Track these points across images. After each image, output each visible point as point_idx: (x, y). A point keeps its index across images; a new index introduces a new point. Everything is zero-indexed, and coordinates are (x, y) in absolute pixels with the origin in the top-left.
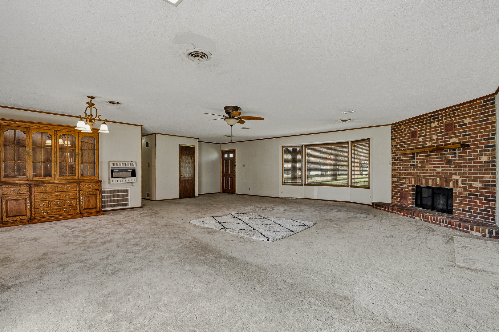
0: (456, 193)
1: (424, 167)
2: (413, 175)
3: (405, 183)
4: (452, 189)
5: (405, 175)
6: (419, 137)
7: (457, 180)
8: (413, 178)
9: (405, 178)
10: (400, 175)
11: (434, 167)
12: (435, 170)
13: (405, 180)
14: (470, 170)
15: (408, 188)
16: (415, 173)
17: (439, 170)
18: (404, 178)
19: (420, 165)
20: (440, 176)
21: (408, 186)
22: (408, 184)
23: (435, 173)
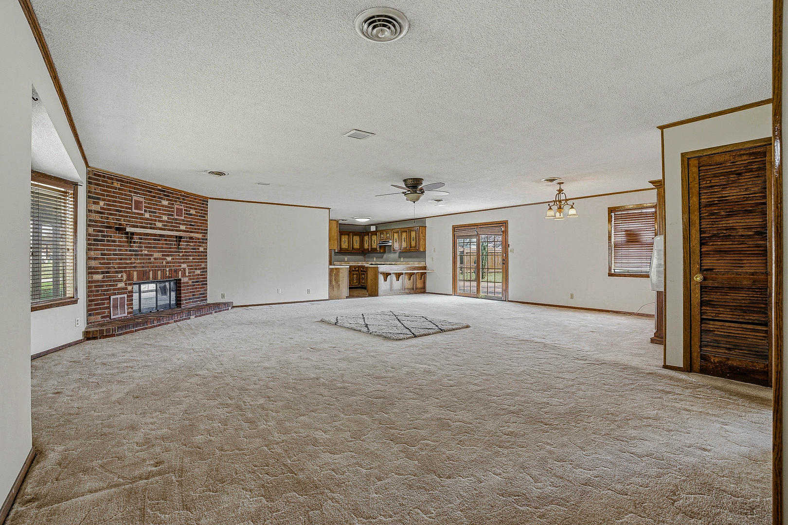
0: (184, 283)
1: (151, 255)
2: (135, 267)
3: (121, 281)
4: (180, 280)
5: (119, 268)
6: (145, 211)
7: (184, 269)
8: (135, 271)
9: (122, 272)
10: (109, 268)
11: (163, 255)
12: (165, 259)
13: (120, 276)
14: (193, 259)
15: (126, 289)
16: (138, 263)
17: (169, 259)
18: (117, 272)
19: (146, 252)
20: (170, 266)
21: (126, 284)
22: (125, 281)
23: (164, 263)
